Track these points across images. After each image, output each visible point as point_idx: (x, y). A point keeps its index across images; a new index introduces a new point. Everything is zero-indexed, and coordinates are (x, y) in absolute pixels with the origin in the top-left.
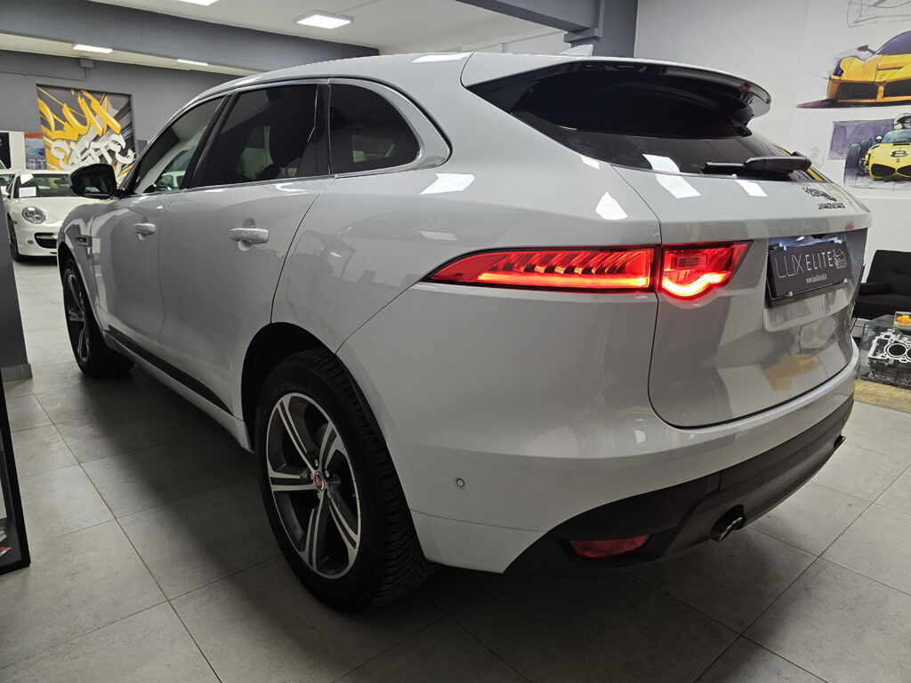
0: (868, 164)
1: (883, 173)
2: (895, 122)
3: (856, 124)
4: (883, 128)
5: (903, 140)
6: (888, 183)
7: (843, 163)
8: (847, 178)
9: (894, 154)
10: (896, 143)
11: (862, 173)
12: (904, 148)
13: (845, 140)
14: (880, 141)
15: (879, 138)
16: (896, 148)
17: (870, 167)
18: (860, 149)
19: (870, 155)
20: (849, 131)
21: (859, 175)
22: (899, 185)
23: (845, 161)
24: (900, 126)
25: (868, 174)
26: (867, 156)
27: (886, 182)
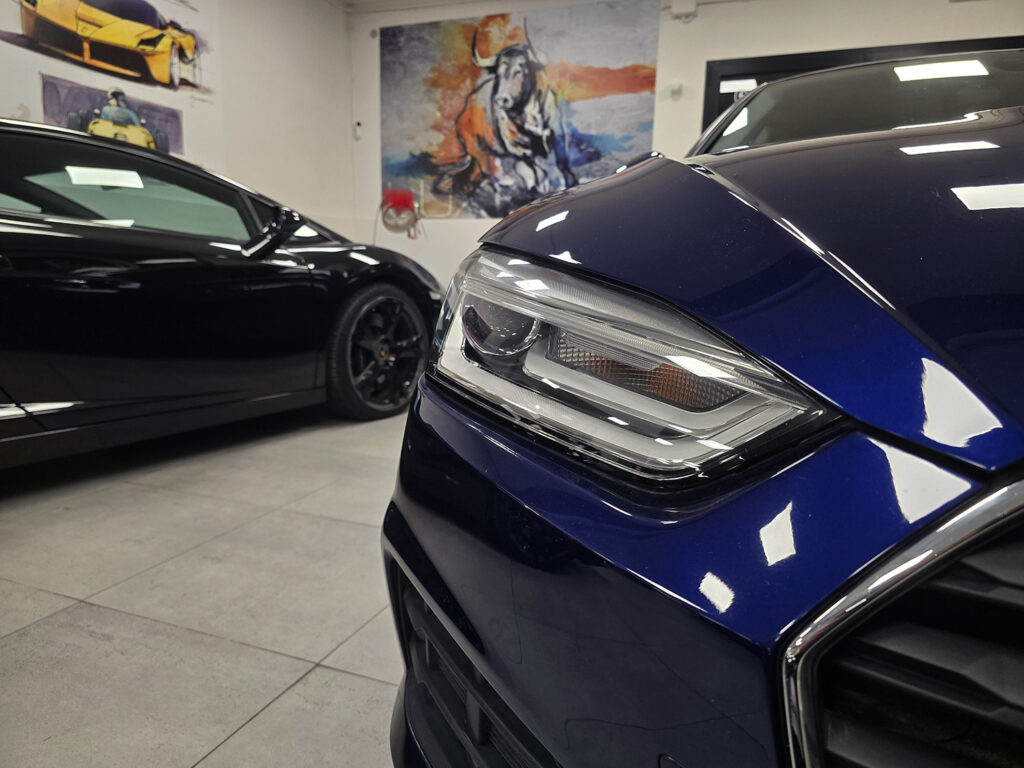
2: (109, 96)
3: (69, 85)
4: (99, 99)
13: (59, 104)
15: (97, 111)
20: (63, 93)
24: (113, 102)
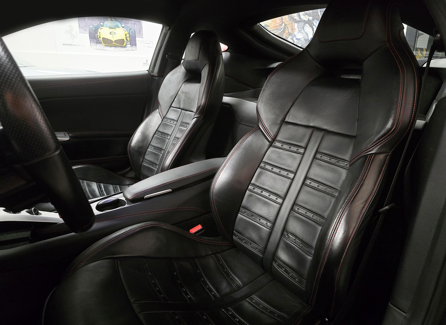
0: (100, 37)
1: (108, 42)
5: (113, 26)
6: (111, 48)
7: (87, 36)
8: (92, 44)
9: (111, 33)
10: (110, 28)
11: (98, 42)
12: (114, 30)
14: (103, 26)
15: (102, 24)
16: (111, 30)
17: (101, 39)
18: (94, 29)
19: (100, 32)
21: (97, 43)
22: (116, 49)
23: (88, 35)
25: (101, 43)
26: (99, 33)
27: (111, 47)
